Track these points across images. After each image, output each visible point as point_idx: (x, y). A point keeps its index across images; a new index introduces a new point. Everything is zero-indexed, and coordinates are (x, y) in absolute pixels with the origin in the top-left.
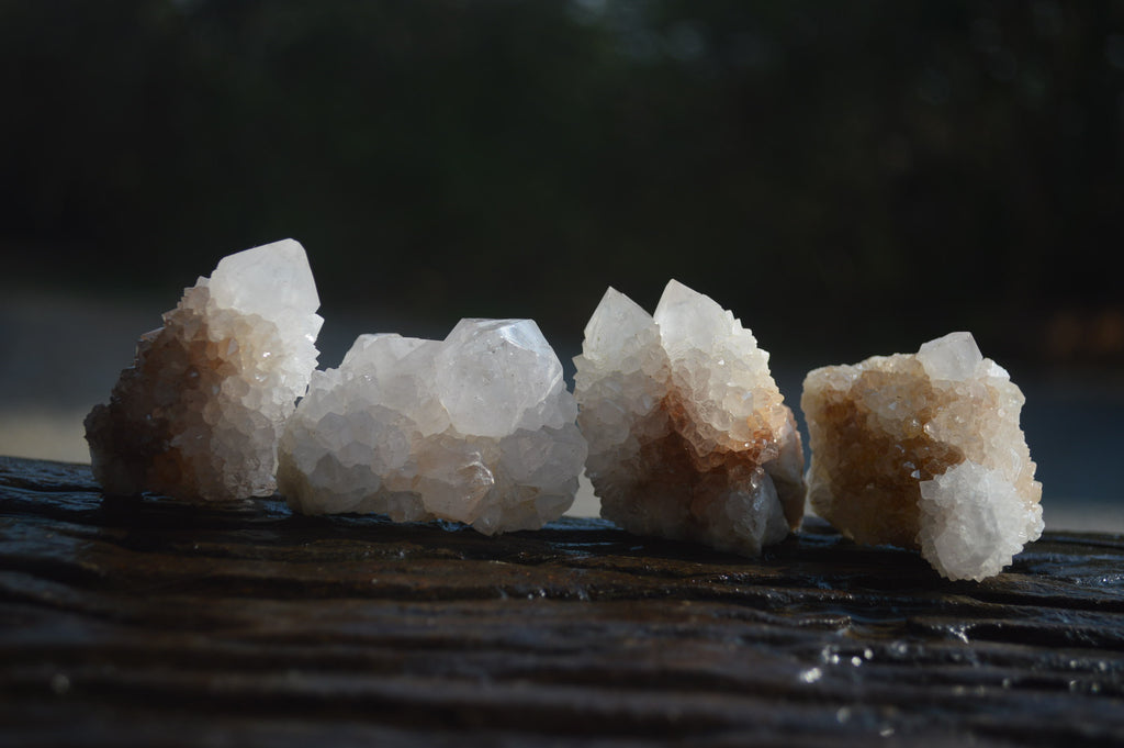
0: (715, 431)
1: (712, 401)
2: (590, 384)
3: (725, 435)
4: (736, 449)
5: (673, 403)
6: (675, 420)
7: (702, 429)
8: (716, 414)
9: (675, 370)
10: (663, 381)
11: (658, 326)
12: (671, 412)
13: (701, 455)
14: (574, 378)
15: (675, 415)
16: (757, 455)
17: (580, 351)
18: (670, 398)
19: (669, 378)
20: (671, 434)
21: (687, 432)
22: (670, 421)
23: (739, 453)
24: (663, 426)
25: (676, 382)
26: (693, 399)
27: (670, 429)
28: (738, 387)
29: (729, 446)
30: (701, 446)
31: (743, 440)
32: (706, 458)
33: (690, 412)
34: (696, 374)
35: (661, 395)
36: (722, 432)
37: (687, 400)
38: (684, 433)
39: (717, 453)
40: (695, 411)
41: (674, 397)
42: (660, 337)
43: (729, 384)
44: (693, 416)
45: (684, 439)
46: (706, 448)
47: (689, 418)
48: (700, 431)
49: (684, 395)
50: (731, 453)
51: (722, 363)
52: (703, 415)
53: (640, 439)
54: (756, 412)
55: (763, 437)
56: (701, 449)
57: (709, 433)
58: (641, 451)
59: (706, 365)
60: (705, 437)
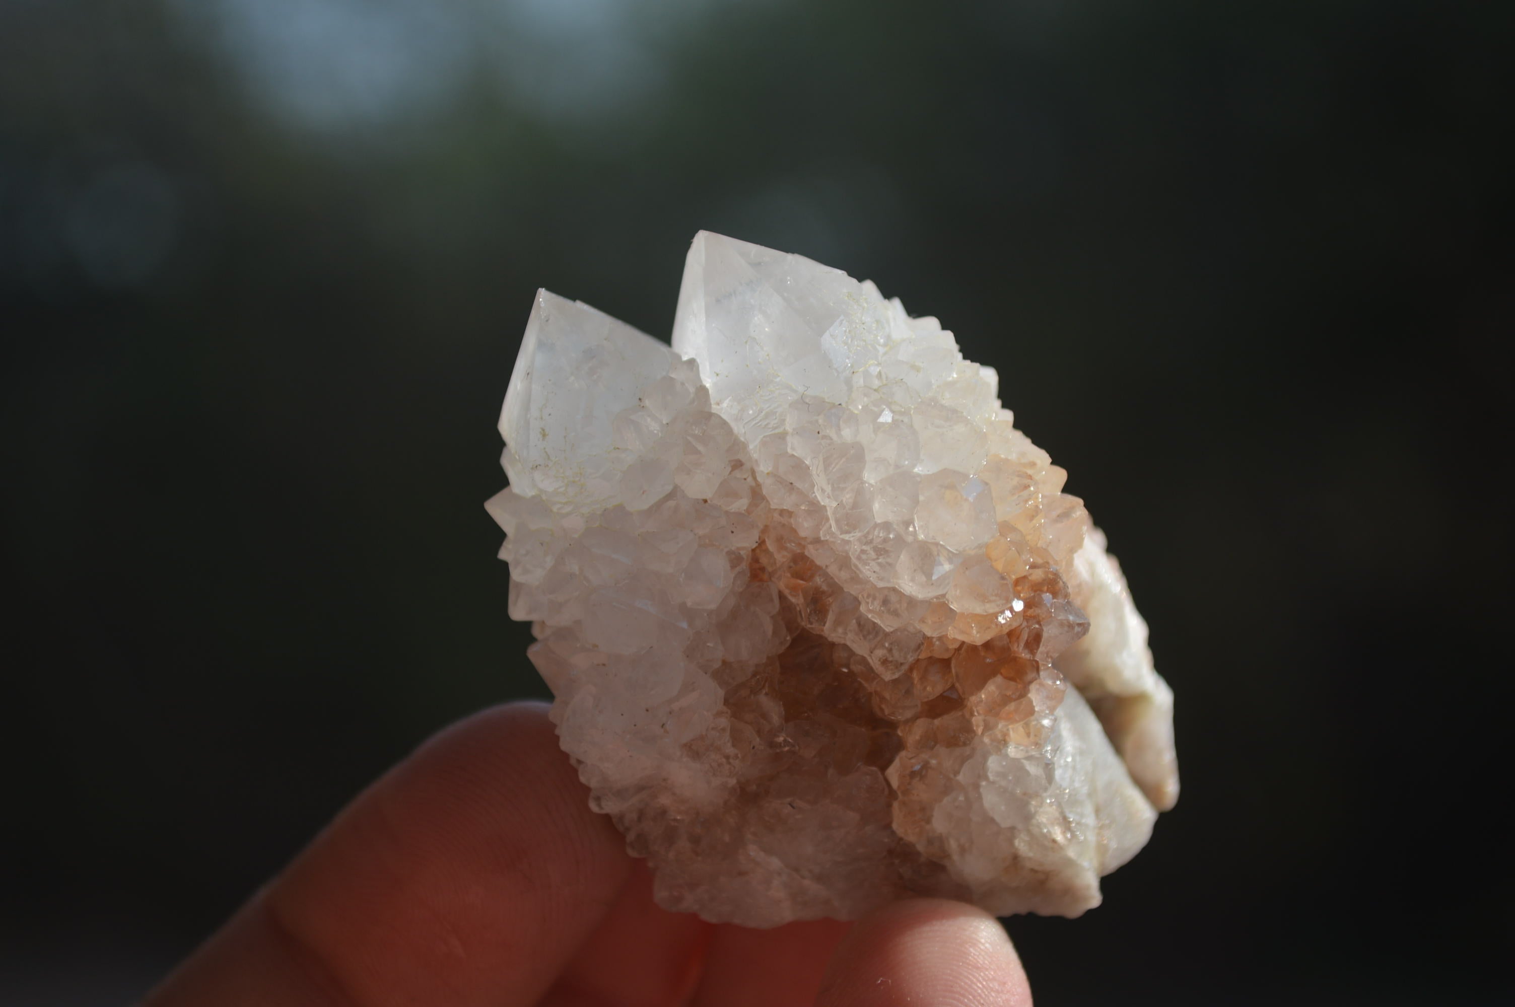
0: (912, 602)
1: (887, 526)
2: (549, 561)
3: (941, 607)
4: (977, 637)
5: (781, 558)
6: (797, 601)
7: (876, 605)
8: (904, 557)
9: (764, 468)
10: (741, 504)
11: (692, 363)
12: (783, 583)
13: (888, 676)
14: (503, 555)
15: (794, 589)
16: (1035, 640)
17: (501, 481)
18: (771, 546)
19: (756, 494)
20: (794, 642)
21: (838, 623)
22: (786, 607)
23: (987, 645)
24: (769, 628)
25: (778, 499)
26: (832, 530)
27: (789, 629)
28: (945, 472)
29: (955, 634)
30: (880, 653)
31: (991, 608)
32: (904, 684)
33: (833, 570)
34: (827, 463)
35: (745, 542)
36: (928, 603)
37: (817, 541)
38: (831, 631)
39: (932, 660)
40: (845, 562)
41: (780, 540)
42: (702, 391)
43: (918, 470)
44: (841, 576)
45: (833, 645)
46: (897, 655)
47: (836, 589)
48: (870, 610)
49: (805, 527)
50: (968, 651)
51: (886, 417)
52: (869, 571)
53: (717, 675)
54: (1006, 528)
55: (1037, 588)
56: (884, 662)
57: (896, 614)
58: (726, 702)
59: (847, 433)
60: (887, 624)
